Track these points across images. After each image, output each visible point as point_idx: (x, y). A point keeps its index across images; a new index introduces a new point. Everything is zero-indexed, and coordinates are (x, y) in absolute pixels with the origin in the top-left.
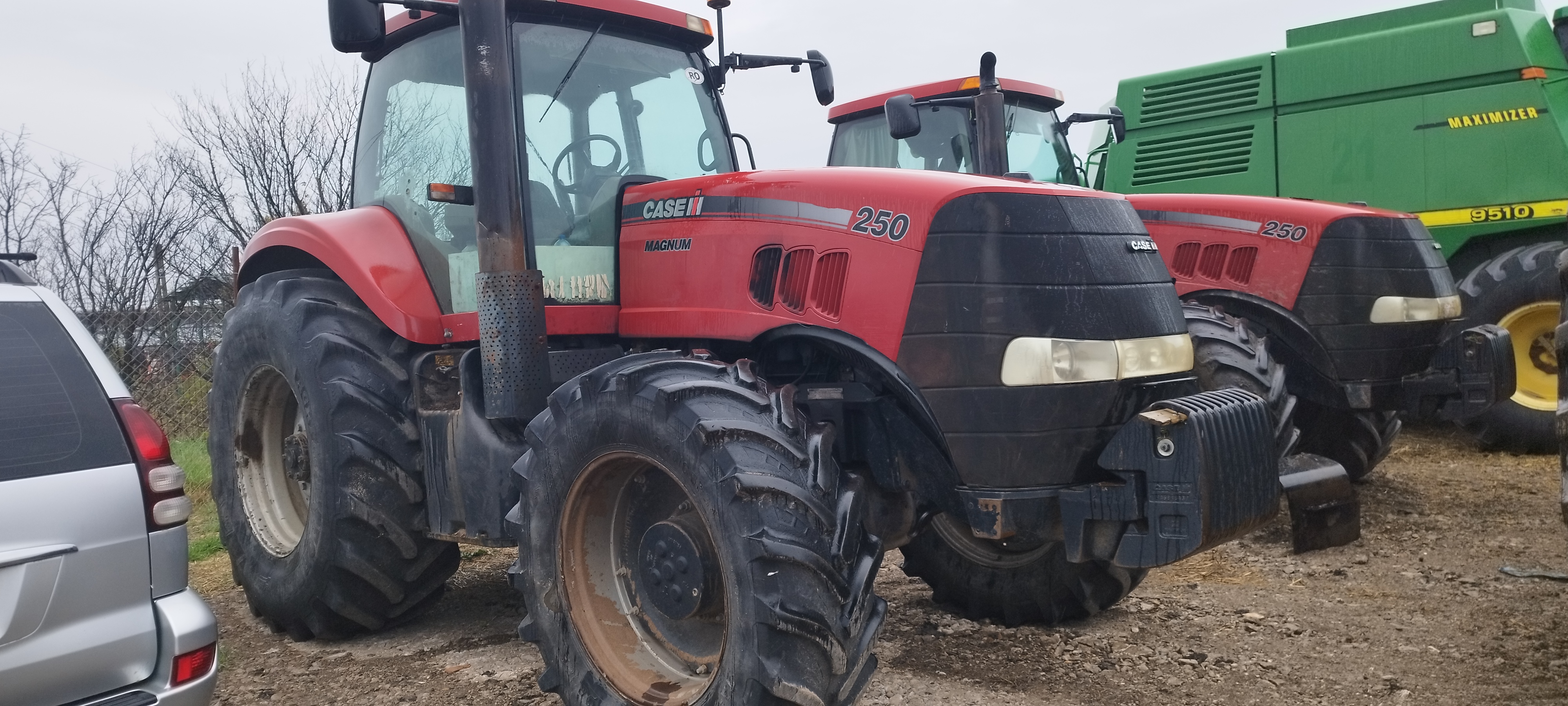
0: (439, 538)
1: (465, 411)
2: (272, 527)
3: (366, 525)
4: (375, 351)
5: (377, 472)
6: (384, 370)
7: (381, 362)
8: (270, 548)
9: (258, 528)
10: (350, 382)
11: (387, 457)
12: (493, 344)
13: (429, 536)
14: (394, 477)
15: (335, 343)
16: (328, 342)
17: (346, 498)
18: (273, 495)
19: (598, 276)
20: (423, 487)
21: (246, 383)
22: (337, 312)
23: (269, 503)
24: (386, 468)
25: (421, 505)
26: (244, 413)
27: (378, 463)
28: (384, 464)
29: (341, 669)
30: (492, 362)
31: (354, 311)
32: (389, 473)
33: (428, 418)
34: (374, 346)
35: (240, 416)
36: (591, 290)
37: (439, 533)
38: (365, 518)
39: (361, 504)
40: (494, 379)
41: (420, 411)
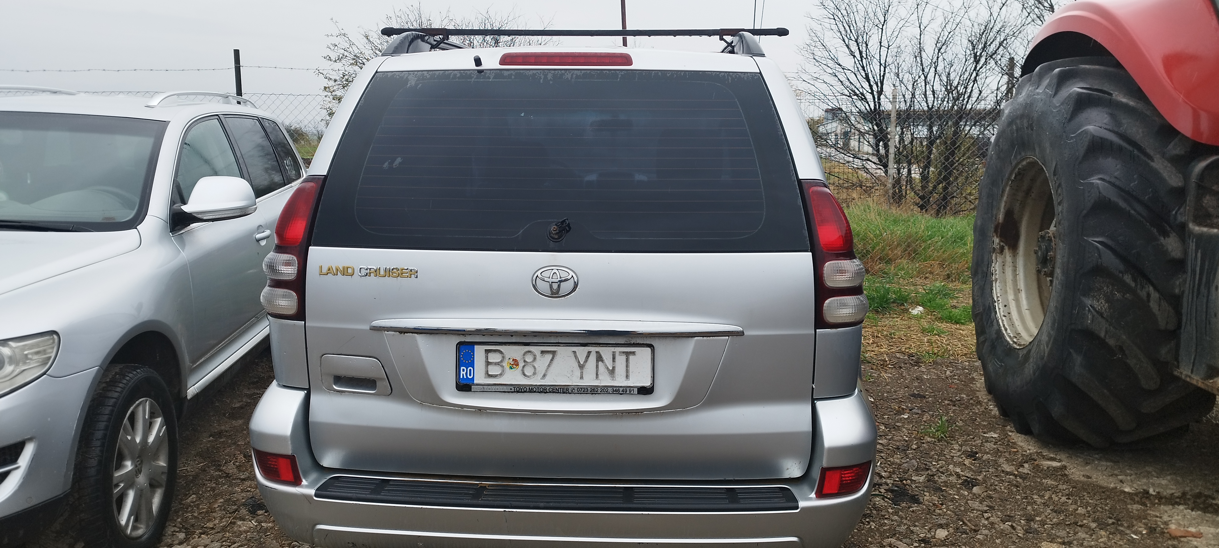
0: (1188, 379)
2: (1015, 315)
3: (1102, 343)
4: (1148, 151)
5: (1124, 287)
6: (1156, 173)
7: (1152, 164)
8: (1008, 335)
9: (1002, 314)
10: (1109, 182)
11: (1140, 274)
13: (1176, 373)
14: (1145, 298)
16: (1094, 136)
17: (1084, 310)
18: (1021, 285)
20: (1178, 313)
21: (1011, 174)
22: (1111, 104)
23: (1017, 291)
24: (1136, 285)
25: (1174, 334)
26: (1006, 202)
28: (1135, 280)
29: (1050, 482)
31: (1132, 103)
32: (1139, 291)
33: (1200, 237)
34: (1149, 144)
35: (1003, 204)
37: (1189, 374)
38: (1102, 335)
39: (1100, 319)
41: (1191, 226)
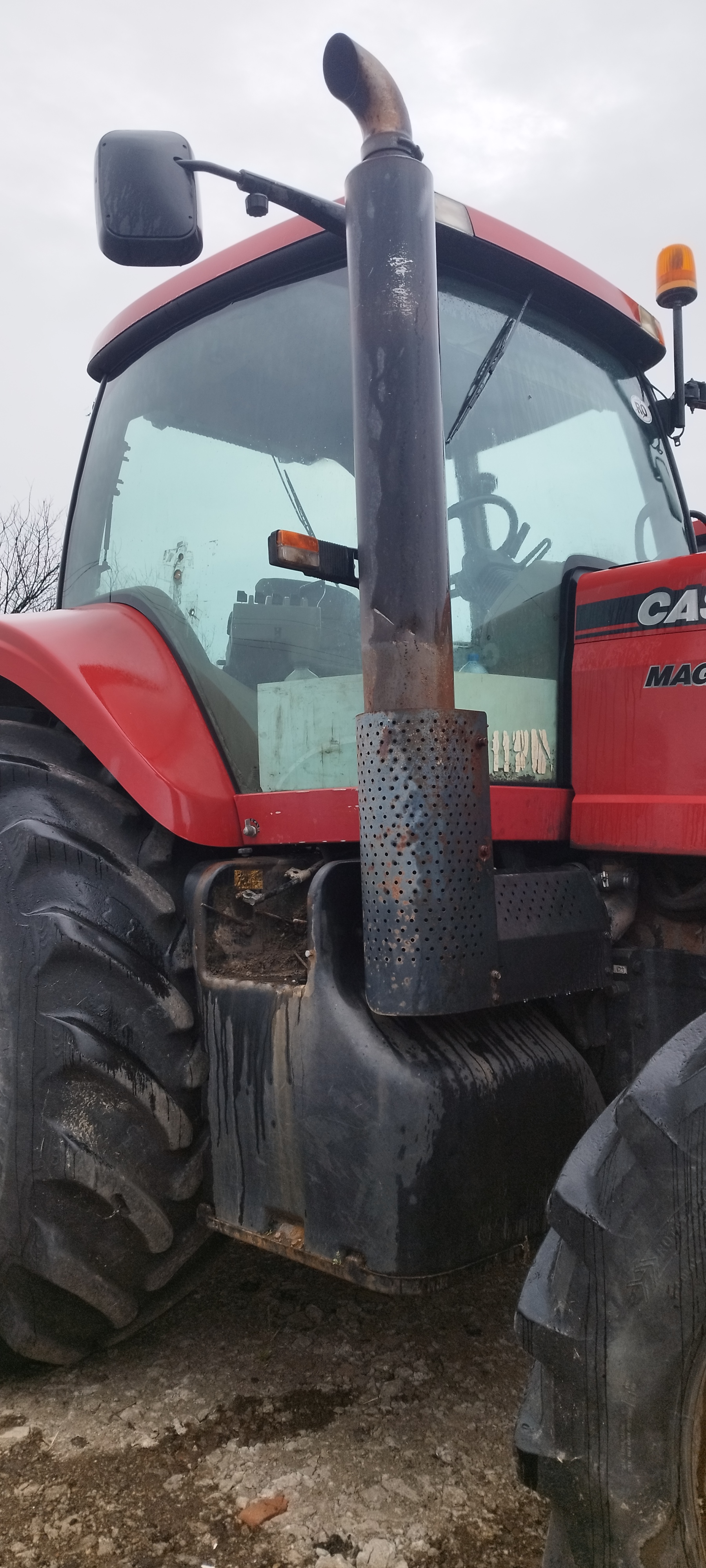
0: (237, 1235)
1: (318, 991)
3: (91, 1197)
4: (119, 858)
5: (118, 1092)
6: (135, 893)
7: (129, 878)
10: (71, 914)
11: (138, 1065)
12: (398, 859)
13: (214, 1227)
14: (147, 1102)
15: (49, 840)
16: (36, 837)
17: (56, 1142)
19: (534, 732)
20: (202, 1122)
22: (49, 783)
24: (134, 1086)
27: (121, 1076)
28: (131, 1077)
30: (395, 896)
31: (79, 781)
32: (139, 1095)
33: (225, 995)
34: (115, 845)
36: (523, 759)
37: (237, 1224)
38: (91, 1184)
39: (86, 1156)
40: (397, 932)
41: (206, 976)
